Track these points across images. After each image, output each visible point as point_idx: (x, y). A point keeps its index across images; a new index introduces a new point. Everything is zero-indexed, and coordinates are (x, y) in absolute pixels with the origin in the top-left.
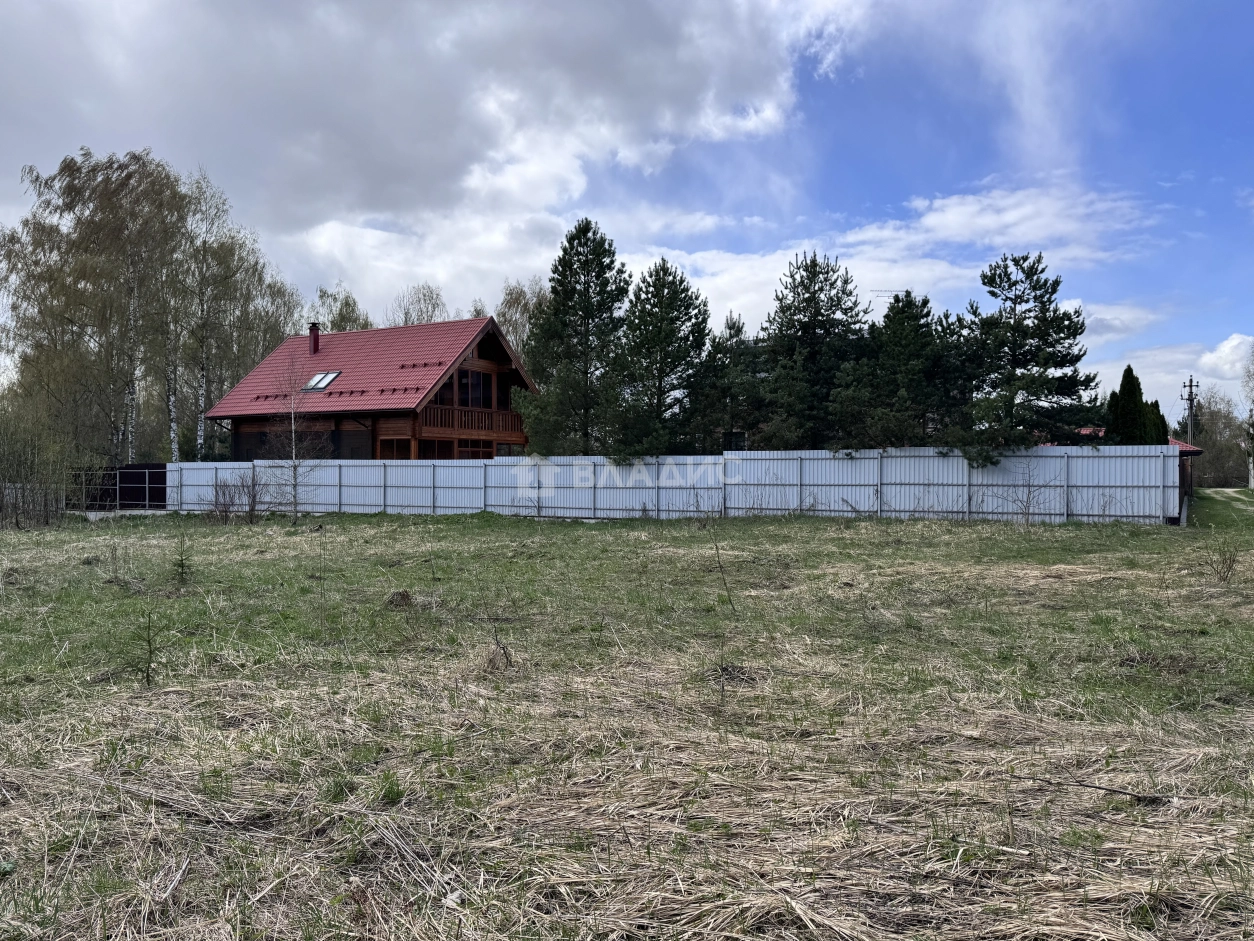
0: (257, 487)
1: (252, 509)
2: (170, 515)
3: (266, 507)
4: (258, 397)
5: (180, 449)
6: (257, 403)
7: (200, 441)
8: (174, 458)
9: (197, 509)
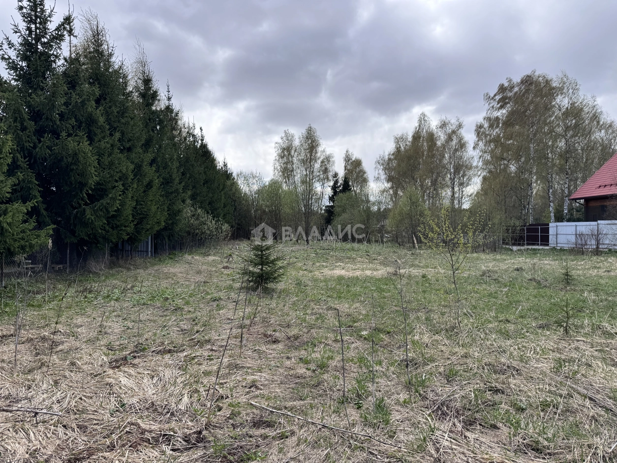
0: (600, 236)
1: (598, 248)
2: (551, 249)
3: (606, 246)
4: (600, 186)
5: (555, 216)
6: (599, 190)
7: (565, 212)
8: (552, 221)
9: (566, 247)
